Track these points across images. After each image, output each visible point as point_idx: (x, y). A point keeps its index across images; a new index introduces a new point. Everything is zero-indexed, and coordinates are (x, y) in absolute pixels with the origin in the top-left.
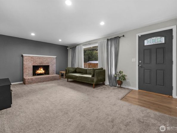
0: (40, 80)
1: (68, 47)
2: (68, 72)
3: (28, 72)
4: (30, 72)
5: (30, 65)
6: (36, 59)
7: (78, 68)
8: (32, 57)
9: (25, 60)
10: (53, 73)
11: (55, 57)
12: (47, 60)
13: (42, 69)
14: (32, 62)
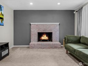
0: (41, 47)
1: (74, 11)
2: (67, 42)
3: (34, 38)
4: (36, 38)
5: (36, 32)
6: (40, 27)
7: (83, 37)
8: (37, 25)
9: (32, 28)
10: (56, 41)
11: (59, 23)
12: (50, 27)
13: (45, 36)
14: (37, 29)
